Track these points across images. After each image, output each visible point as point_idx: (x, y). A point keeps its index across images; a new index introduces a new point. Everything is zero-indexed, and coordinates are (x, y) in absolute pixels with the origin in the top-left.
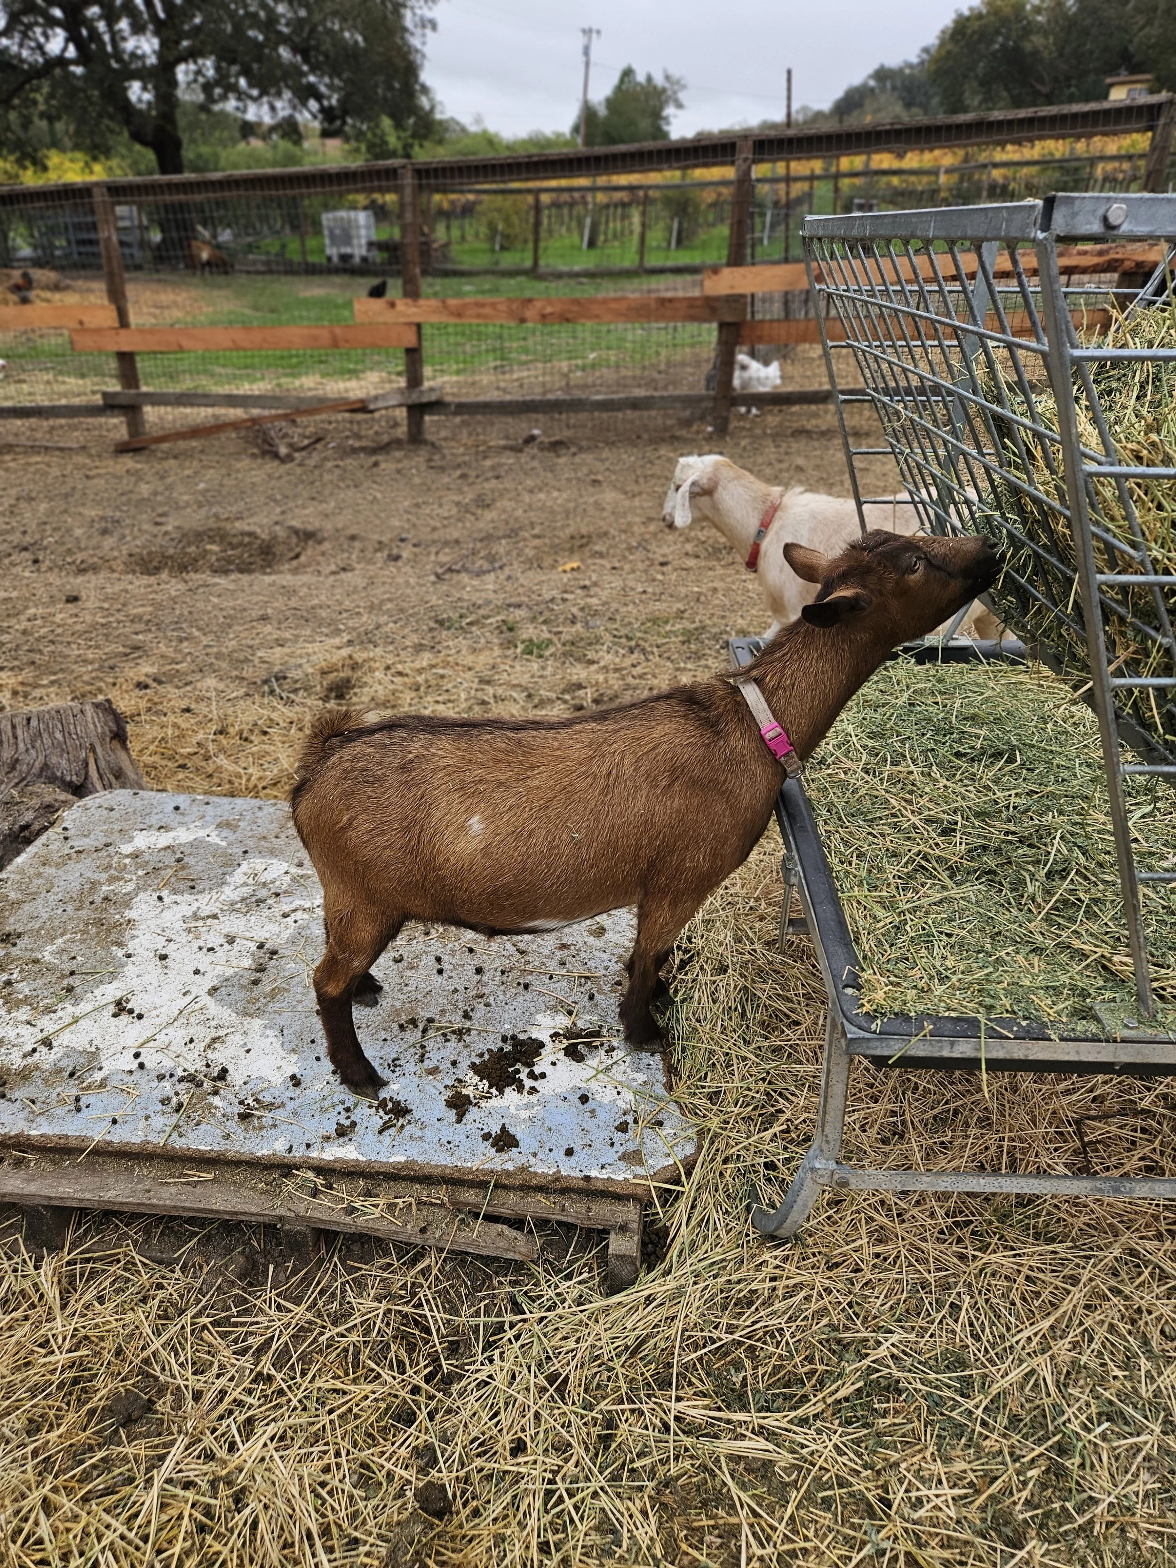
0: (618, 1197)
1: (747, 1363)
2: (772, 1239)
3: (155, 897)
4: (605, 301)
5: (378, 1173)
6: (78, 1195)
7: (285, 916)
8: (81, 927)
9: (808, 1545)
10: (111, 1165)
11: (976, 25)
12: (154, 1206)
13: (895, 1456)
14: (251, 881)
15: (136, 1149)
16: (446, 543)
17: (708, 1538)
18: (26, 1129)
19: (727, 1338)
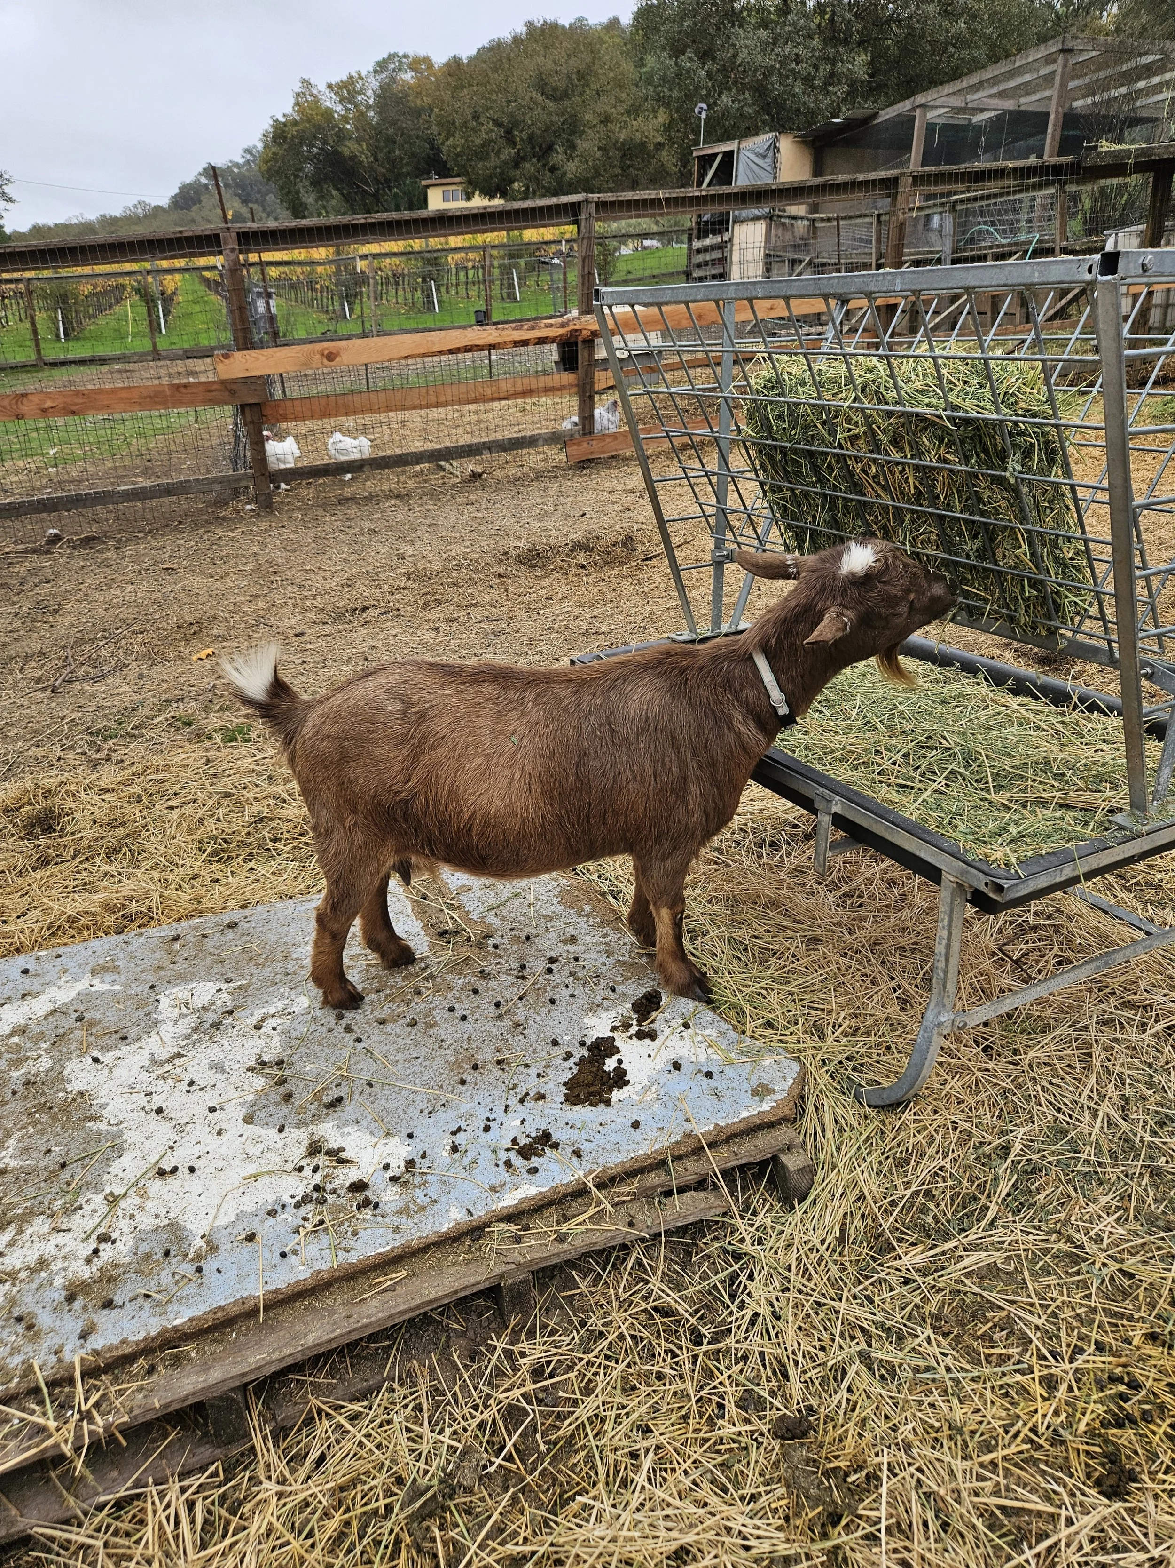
0: (771, 1125)
1: (932, 1206)
2: (894, 1106)
3: (90, 1061)
4: (114, 391)
5: (565, 1196)
6: (276, 1356)
7: (258, 1027)
8: (25, 1119)
9: (1058, 1303)
10: (286, 1314)
11: (294, 130)
12: (366, 1326)
13: (1062, 1216)
14: (184, 1010)
15: (310, 1283)
16: (28, 658)
17: (996, 1337)
18: (165, 1323)
19: (908, 1193)
